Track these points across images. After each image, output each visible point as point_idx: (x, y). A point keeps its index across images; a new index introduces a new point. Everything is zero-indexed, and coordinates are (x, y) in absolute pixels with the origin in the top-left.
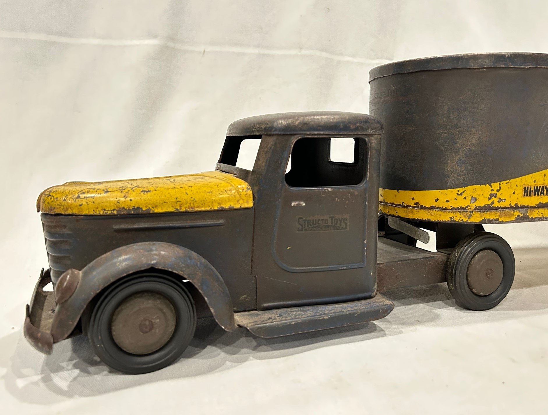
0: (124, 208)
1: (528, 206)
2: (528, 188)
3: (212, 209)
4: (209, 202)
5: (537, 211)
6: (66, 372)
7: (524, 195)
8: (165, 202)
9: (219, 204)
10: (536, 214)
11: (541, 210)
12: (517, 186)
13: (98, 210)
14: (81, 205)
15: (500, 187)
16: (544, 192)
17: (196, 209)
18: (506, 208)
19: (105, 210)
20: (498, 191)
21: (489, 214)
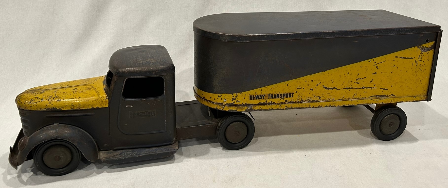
0: (49, 108)
1: (253, 104)
2: (252, 96)
3: (89, 108)
4: (87, 105)
5: (258, 107)
6: (28, 173)
7: (250, 99)
8: (67, 106)
9: (92, 106)
10: (257, 108)
11: (260, 106)
12: (246, 95)
13: (38, 109)
14: (31, 106)
15: (237, 96)
16: (261, 97)
17: (81, 109)
18: (241, 105)
19: (41, 109)
20: (236, 97)
21: (232, 108)
